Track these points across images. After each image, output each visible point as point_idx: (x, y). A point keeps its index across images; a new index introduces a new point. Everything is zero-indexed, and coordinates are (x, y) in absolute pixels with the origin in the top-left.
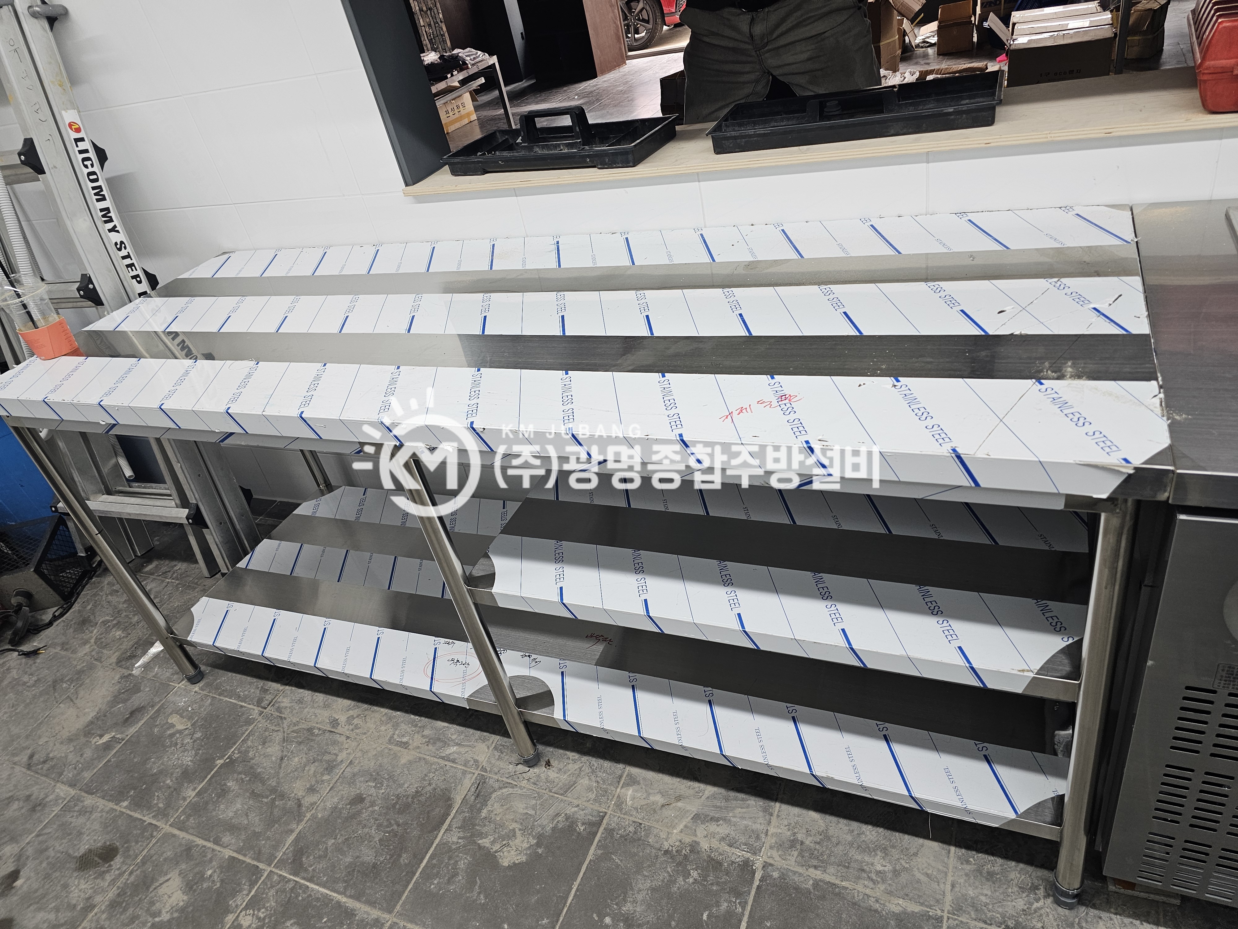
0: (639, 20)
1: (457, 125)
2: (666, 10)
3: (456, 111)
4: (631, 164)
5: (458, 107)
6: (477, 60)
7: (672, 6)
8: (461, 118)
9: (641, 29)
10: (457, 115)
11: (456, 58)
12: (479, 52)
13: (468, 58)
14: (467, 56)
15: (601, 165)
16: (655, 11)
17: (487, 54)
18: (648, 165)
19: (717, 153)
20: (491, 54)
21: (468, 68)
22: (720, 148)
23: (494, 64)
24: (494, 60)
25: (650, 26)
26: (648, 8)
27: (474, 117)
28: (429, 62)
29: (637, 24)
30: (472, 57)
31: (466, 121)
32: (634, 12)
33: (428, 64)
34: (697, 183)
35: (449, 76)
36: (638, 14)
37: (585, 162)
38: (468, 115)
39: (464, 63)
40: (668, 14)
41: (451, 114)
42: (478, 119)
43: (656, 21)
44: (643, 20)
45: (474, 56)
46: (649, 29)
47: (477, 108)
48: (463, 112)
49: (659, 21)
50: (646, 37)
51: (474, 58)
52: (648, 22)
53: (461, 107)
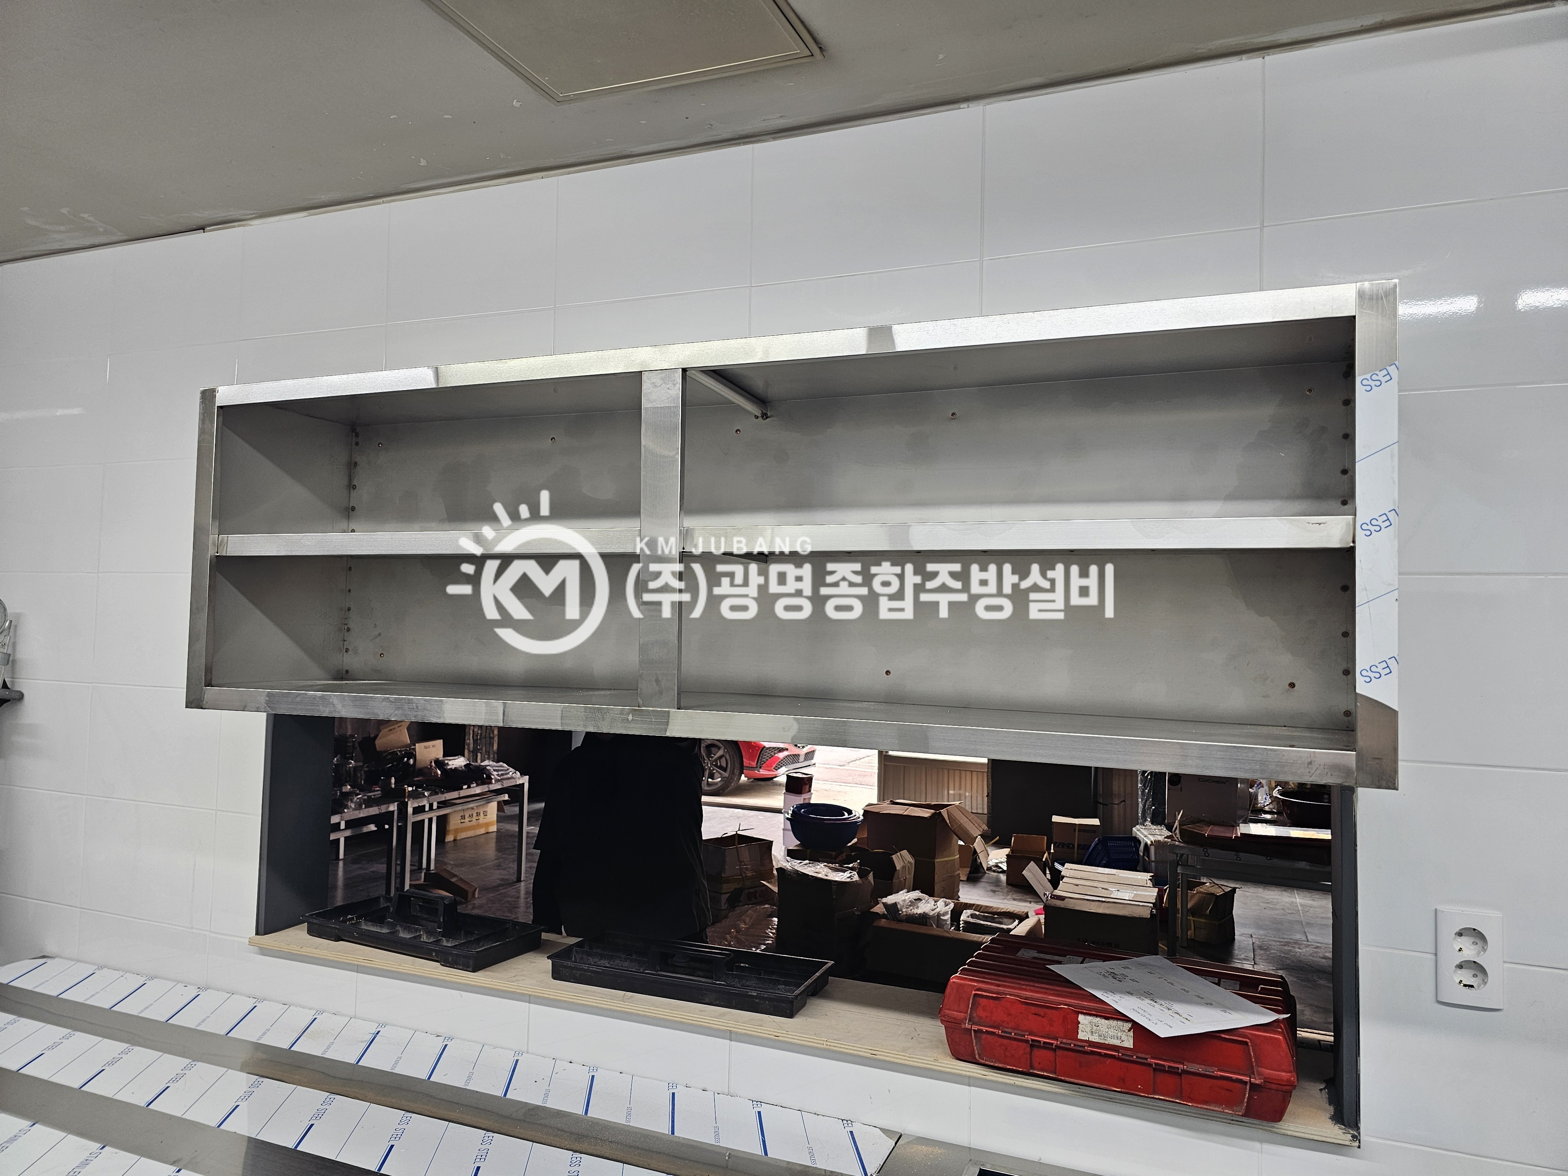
0: (716, 766)
1: (470, 834)
2: (746, 762)
3: (475, 817)
4: (470, 969)
5: (478, 814)
6: (505, 776)
7: (753, 761)
8: (479, 826)
9: (717, 775)
10: (474, 822)
11: (483, 769)
12: (511, 769)
13: (495, 773)
14: (494, 770)
15: (444, 962)
16: (734, 761)
17: (518, 773)
18: (488, 973)
19: (554, 978)
20: (523, 774)
21: (491, 783)
22: (557, 974)
23: (523, 784)
24: (525, 780)
25: (726, 775)
26: (728, 757)
27: (494, 828)
28: (453, 767)
29: (714, 770)
30: (500, 773)
31: (483, 831)
32: (712, 757)
33: (451, 769)
34: (528, 1004)
35: (465, 787)
36: (716, 761)
37: (431, 955)
38: (487, 825)
39: (489, 778)
40: (747, 767)
41: (467, 820)
42: (497, 832)
43: (734, 770)
44: (721, 767)
45: (503, 772)
46: (725, 777)
47: (500, 819)
48: (482, 820)
49: (737, 772)
50: (720, 785)
51: (502, 775)
52: (725, 770)
53: (482, 814)
